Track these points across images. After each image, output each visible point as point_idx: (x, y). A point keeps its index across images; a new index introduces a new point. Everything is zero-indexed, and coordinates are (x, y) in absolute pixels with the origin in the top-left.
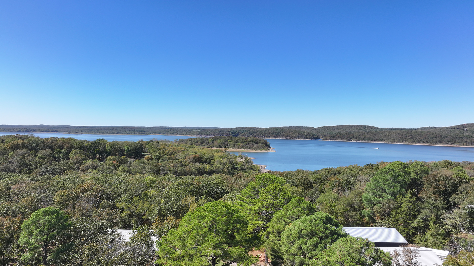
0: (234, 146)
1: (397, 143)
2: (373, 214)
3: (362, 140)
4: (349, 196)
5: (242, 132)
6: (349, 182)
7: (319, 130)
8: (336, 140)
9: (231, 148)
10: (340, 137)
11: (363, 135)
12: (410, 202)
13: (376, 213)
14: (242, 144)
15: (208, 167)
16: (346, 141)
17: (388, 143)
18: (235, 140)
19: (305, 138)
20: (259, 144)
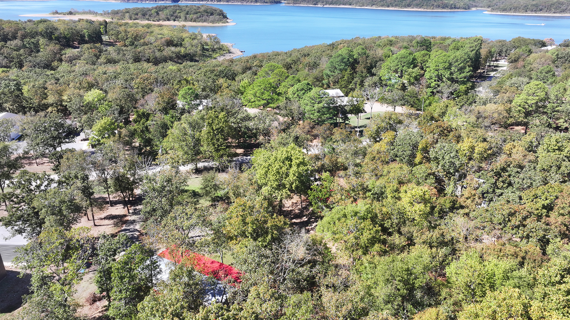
0: (186, 18)
1: (366, 8)
2: (329, 83)
3: (330, 4)
4: (316, 72)
6: (315, 63)
8: (300, 5)
9: (182, 21)
10: (305, 1)
12: (349, 74)
13: (330, 82)
14: (195, 16)
15: (182, 50)
16: (311, 5)
17: (357, 7)
18: (185, 11)
19: (264, 2)
20: (214, 16)
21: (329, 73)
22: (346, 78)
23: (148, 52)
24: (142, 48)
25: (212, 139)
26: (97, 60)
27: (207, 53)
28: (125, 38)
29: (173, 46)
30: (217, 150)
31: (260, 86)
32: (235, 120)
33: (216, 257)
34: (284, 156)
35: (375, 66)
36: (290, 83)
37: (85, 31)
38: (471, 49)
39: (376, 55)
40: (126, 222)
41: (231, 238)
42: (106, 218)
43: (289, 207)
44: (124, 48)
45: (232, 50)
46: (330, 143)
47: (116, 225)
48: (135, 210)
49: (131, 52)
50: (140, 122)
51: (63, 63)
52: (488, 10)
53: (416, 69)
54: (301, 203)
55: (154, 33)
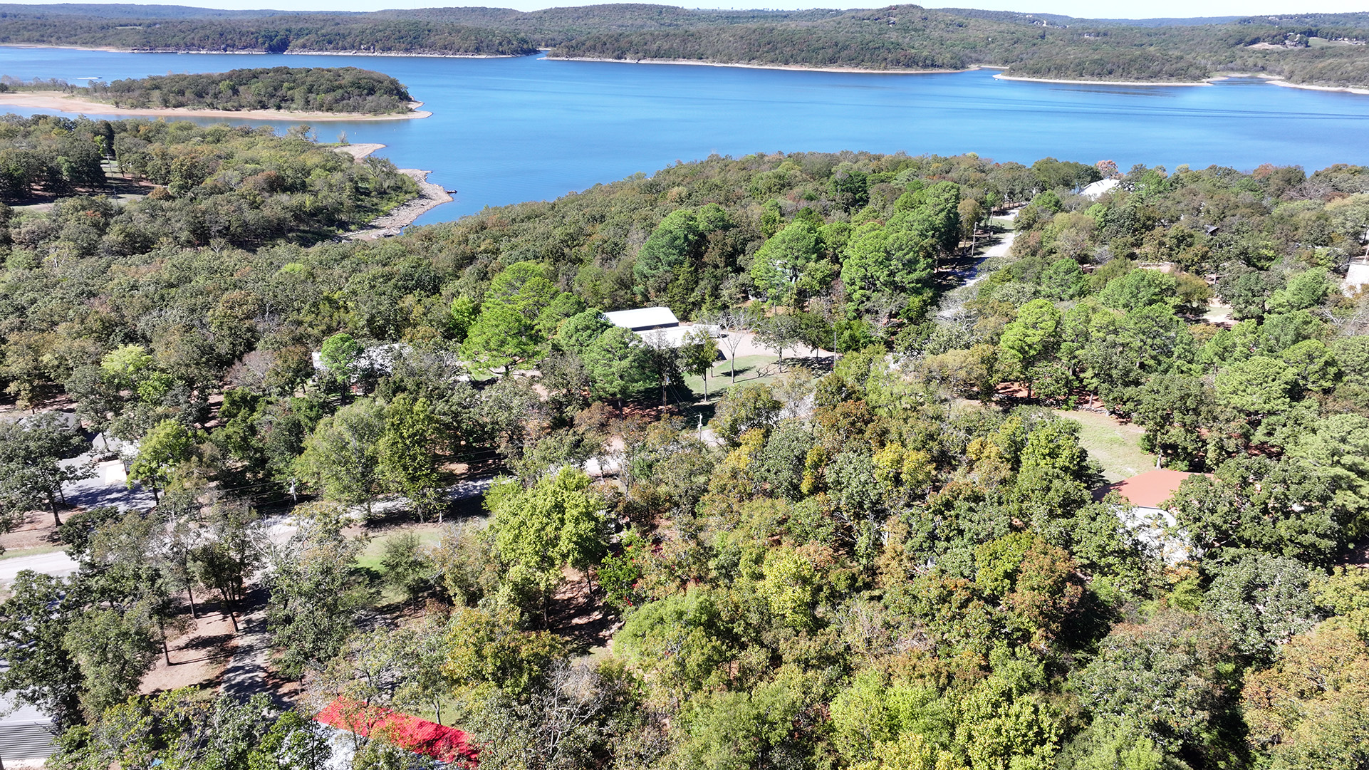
0: (307, 102)
1: (737, 65)
2: (647, 290)
3: (653, 57)
4: (617, 267)
5: (298, 35)
6: (616, 244)
7: (535, 21)
8: (584, 59)
9: (296, 109)
10: (595, 49)
11: (654, 41)
12: (688, 272)
14: (330, 97)
15: (308, 200)
16: (610, 60)
17: (715, 65)
18: (303, 83)
19: (498, 51)
20: (378, 94)
21: (646, 270)
22: (681, 281)
23: (225, 211)
24: (210, 201)
25: (400, 457)
26: (100, 236)
27: (367, 202)
28: (163, 172)
29: (284, 190)
30: (413, 479)
31: (497, 326)
32: (446, 408)
33: (428, 714)
34: (549, 505)
35: (743, 252)
36: (561, 310)
37: (61, 159)
38: (938, 208)
39: (747, 217)
40: (234, 651)
41: (457, 681)
42: (188, 646)
43: (565, 592)
44: (166, 204)
45: (427, 188)
46: (642, 454)
47: (213, 659)
48: (249, 622)
49: (184, 212)
50: (235, 416)
51: (16, 249)
52: (1003, 70)
53: (823, 262)
54: (589, 582)
55: (236, 156)
